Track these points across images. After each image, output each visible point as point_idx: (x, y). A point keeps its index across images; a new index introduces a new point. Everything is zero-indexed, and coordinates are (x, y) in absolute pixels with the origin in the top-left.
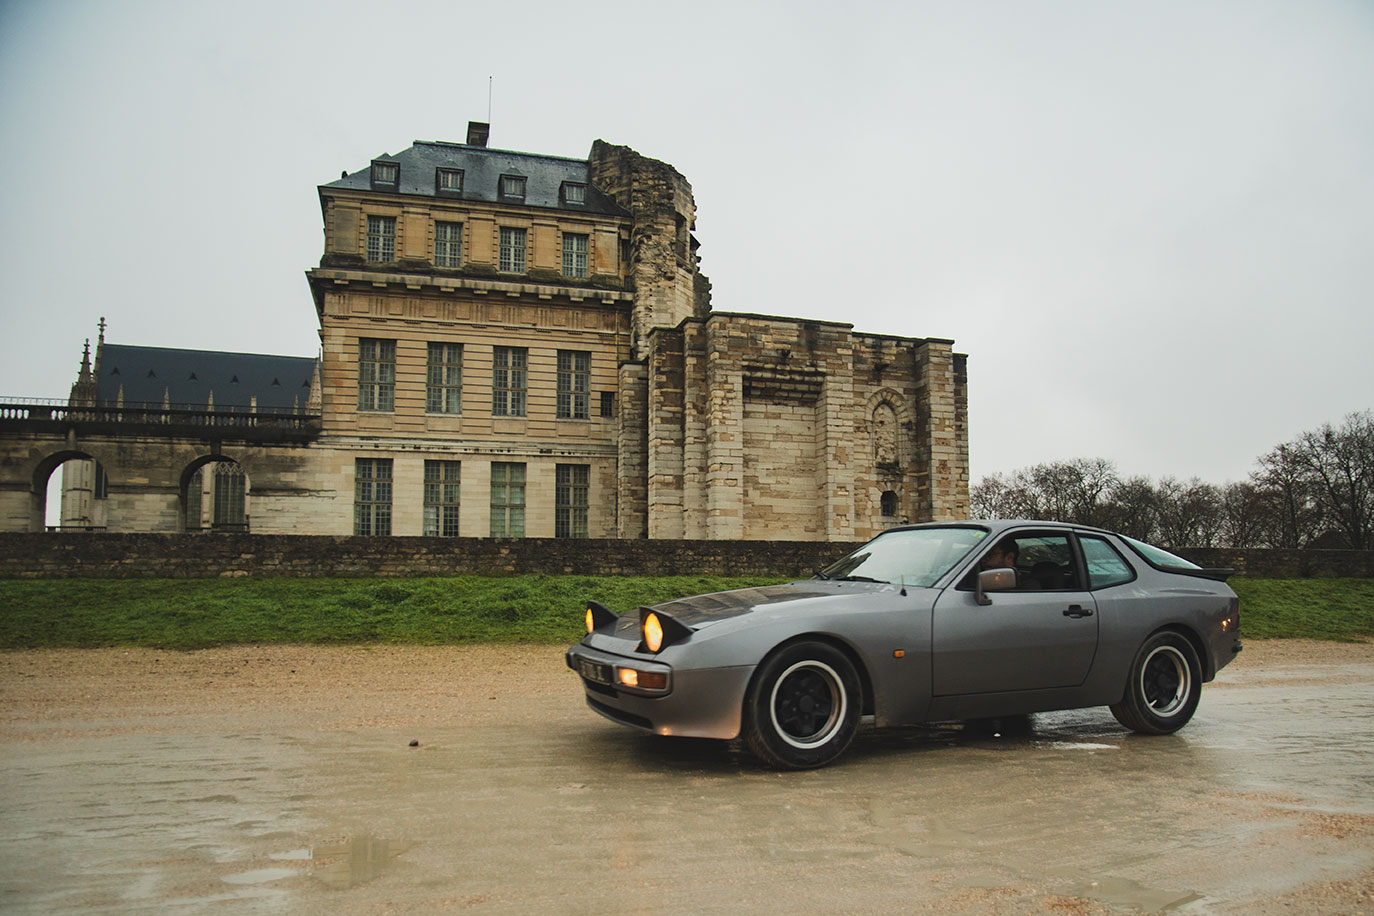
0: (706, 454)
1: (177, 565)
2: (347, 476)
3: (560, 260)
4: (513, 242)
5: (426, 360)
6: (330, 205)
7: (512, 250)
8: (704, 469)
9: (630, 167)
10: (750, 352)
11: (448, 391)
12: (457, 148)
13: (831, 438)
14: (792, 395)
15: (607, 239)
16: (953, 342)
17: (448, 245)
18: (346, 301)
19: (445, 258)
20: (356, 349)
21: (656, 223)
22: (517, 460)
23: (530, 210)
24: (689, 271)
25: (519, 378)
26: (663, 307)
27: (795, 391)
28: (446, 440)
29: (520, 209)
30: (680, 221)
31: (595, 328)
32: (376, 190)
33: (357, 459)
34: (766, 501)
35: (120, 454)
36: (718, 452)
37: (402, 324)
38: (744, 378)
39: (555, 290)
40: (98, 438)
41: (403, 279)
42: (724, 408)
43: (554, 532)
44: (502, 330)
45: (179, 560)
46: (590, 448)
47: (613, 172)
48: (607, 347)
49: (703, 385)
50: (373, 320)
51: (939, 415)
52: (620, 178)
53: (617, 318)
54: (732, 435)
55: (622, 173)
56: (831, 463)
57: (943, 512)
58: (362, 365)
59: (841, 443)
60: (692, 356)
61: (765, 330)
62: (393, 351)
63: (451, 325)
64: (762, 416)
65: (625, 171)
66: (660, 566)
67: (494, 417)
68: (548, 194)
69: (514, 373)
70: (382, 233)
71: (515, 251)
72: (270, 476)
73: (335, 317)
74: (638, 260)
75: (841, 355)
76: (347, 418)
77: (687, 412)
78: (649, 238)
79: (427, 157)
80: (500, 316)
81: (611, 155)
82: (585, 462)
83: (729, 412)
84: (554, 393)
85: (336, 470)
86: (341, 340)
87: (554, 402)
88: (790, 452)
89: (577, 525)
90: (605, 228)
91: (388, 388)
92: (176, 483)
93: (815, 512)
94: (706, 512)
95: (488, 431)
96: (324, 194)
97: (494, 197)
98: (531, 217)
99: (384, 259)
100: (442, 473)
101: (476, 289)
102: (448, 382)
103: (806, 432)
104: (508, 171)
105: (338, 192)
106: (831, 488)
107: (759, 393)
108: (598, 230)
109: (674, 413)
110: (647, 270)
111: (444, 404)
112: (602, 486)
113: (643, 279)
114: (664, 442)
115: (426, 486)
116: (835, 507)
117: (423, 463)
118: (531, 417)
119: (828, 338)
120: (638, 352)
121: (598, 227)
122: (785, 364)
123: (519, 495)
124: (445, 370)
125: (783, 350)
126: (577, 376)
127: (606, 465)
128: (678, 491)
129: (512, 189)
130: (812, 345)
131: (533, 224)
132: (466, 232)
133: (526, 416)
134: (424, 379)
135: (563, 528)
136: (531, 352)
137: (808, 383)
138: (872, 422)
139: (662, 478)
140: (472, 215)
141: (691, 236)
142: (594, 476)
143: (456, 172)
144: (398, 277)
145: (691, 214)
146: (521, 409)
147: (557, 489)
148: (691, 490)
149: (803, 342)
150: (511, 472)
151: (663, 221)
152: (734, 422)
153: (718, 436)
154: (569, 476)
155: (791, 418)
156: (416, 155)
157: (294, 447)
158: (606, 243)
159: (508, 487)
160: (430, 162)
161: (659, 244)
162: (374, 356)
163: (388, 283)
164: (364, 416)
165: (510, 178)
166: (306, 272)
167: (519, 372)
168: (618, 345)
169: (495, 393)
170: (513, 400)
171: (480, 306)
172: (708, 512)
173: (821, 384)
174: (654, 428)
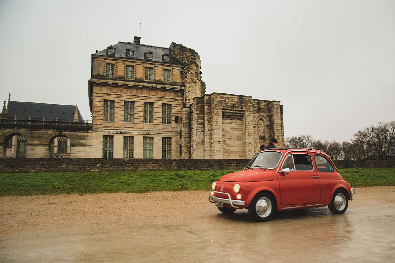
0: (211, 134)
1: (78, 168)
2: (100, 141)
3: (163, 77)
4: (149, 72)
5: (124, 106)
6: (95, 60)
7: (149, 74)
8: (211, 139)
9: (183, 50)
10: (224, 105)
11: (130, 116)
12: (131, 44)
13: (247, 129)
14: (235, 117)
15: (176, 71)
16: (280, 102)
17: (130, 72)
18: (100, 89)
19: (129, 76)
20: (103, 103)
21: (191, 67)
22: (151, 136)
23: (154, 62)
24: (199, 81)
25: (151, 112)
26: (193, 91)
28: (130, 130)
29: (151, 62)
30: (197, 66)
31: (173, 97)
32: (108, 56)
33: (103, 136)
35: (31, 134)
36: (215, 134)
37: (117, 95)
38: (222, 112)
39: (162, 86)
40: (24, 129)
41: (117, 82)
42: (217, 121)
43: (162, 157)
44: (146, 98)
45: (78, 166)
46: (172, 133)
47: (178, 52)
48: (177, 103)
49: (210, 114)
50: (108, 94)
51: (277, 123)
52: (180, 53)
53: (180, 94)
54: (219, 129)
55: (180, 52)
56: (247, 137)
58: (104, 108)
59: (250, 131)
60: (207, 105)
61: (228, 98)
62: (114, 103)
63: (131, 96)
64: (227, 123)
65: (181, 51)
66: (218, 167)
67: (144, 123)
68: (158, 58)
69: (149, 110)
70: (110, 68)
72: (77, 141)
73: (97, 93)
74: (186, 77)
75: (249, 106)
76: (100, 123)
77: (205, 122)
78: (189, 71)
79: (123, 46)
80: (145, 93)
81: (177, 47)
82: (171, 136)
83: (218, 122)
84: (161, 116)
85: (97, 139)
86: (98, 100)
87: (161, 118)
88: (235, 133)
89: (168, 155)
90: (176, 68)
91: (112, 114)
92: (48, 143)
93: (242, 151)
95: (142, 127)
96: (93, 57)
97: (143, 58)
98: (154, 64)
99: (111, 76)
100: (128, 140)
101: (139, 85)
102: (130, 113)
103: (239, 128)
104: (147, 51)
105: (98, 56)
106: (247, 144)
107: (226, 116)
108: (174, 69)
109: (201, 122)
110: (189, 80)
111: (129, 119)
112: (175, 144)
113: (187, 83)
114: (199, 131)
115: (124, 144)
116: (248, 149)
117: (123, 137)
118: (155, 123)
119: (245, 100)
120: (186, 104)
121: (174, 68)
122: (233, 108)
123: (151, 147)
124: (129, 109)
125: (233, 104)
126: (168, 111)
127: (177, 137)
128: (203, 145)
129: (148, 56)
130: (241, 103)
131: (155, 66)
132: (135, 68)
133: (152, 123)
134: (123, 112)
135: (164, 156)
136: (154, 104)
137: (240, 113)
138: (258, 125)
139: (198, 141)
140: (137, 64)
141: (200, 71)
142: (173, 141)
143: (132, 51)
144: (116, 82)
145: (200, 64)
146: (152, 121)
147: (163, 145)
148: (207, 145)
149: (239, 101)
150: (149, 139)
151: (193, 66)
152: (220, 125)
153: (215, 129)
154: (166, 140)
155: (235, 124)
156: (120, 46)
157: (84, 132)
158: (176, 72)
159: (148, 144)
160: (123, 48)
161: (192, 73)
162: (108, 105)
163: (113, 84)
164: (105, 123)
165: (148, 53)
166: (88, 80)
167: (151, 110)
168: (180, 102)
169: (144, 116)
170: (149, 118)
171: (140, 90)
172: (212, 151)
173: (244, 114)
174: (195, 126)
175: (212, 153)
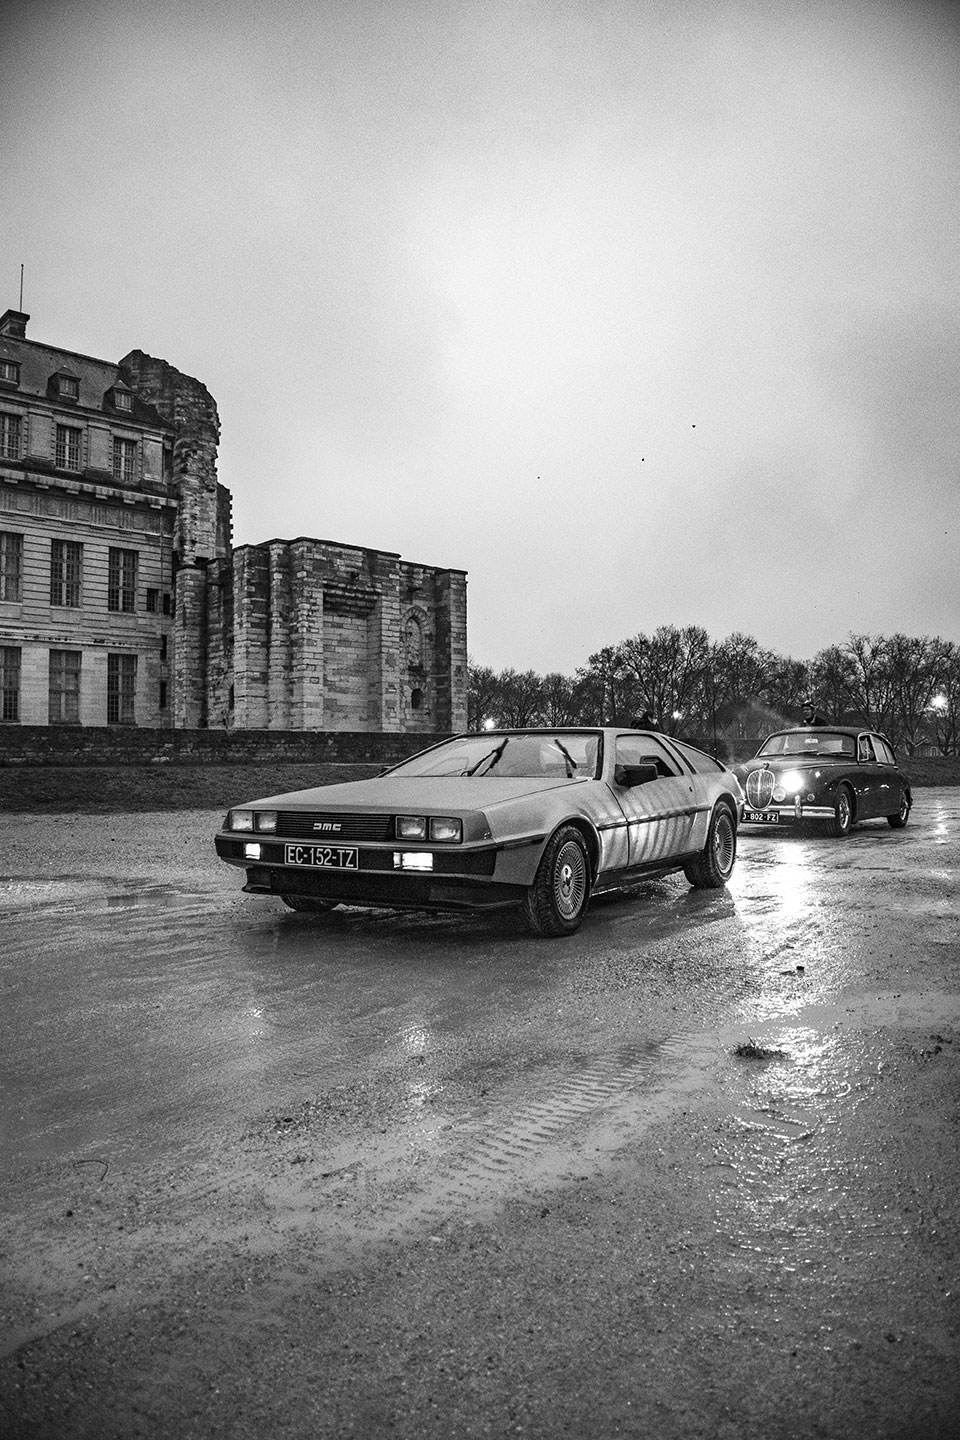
0: (291, 656)
3: (111, 463)
4: (67, 441)
7: (67, 448)
8: (289, 668)
9: (171, 382)
10: (329, 573)
11: (7, 579)
13: (386, 646)
14: (352, 609)
15: (153, 446)
16: (466, 573)
17: (6, 436)
19: (3, 448)
21: (201, 440)
22: (74, 648)
23: (84, 412)
25: (76, 568)
26: (205, 516)
27: (356, 606)
28: (7, 627)
29: (76, 410)
31: (142, 529)
34: (332, 695)
36: (306, 655)
38: (325, 595)
39: (111, 491)
42: (310, 618)
43: (106, 719)
44: (60, 525)
46: (138, 640)
47: (155, 384)
48: (153, 548)
49: (289, 597)
51: (456, 630)
52: (162, 391)
53: (163, 522)
54: (316, 642)
55: (164, 386)
56: (385, 667)
57: (458, 707)
59: (390, 650)
61: (339, 555)
63: (11, 515)
64: (334, 625)
65: (167, 385)
67: (52, 607)
68: (96, 396)
69: (68, 566)
71: (70, 449)
74: (184, 471)
75: (392, 579)
77: (273, 619)
78: (194, 451)
80: (58, 511)
81: (152, 367)
82: (133, 652)
83: (313, 622)
84: (106, 588)
87: (106, 595)
88: (349, 656)
89: (125, 710)
90: (151, 437)
93: (369, 705)
94: (292, 705)
95: (47, 620)
97: (45, 394)
98: (87, 419)
100: (2, 657)
101: (38, 484)
102: (7, 571)
103: (361, 640)
104: (60, 370)
106: (385, 686)
107: (331, 607)
108: (145, 438)
109: (260, 619)
110: (193, 481)
111: (3, 591)
112: (147, 675)
113: (189, 489)
114: (253, 644)
118: (85, 607)
119: (383, 565)
120: (185, 555)
121: (145, 436)
122: (353, 584)
123: (72, 682)
124: (4, 558)
125: (352, 573)
126: (124, 573)
127: (152, 656)
128: (263, 687)
129: (65, 388)
130: (372, 570)
131: (88, 426)
132: (24, 425)
133: (77, 607)
135: (113, 718)
136: (86, 547)
137: (366, 600)
138: (406, 634)
139: (249, 674)
140: (31, 410)
142: (141, 666)
143: (15, 365)
146: (76, 601)
147: (109, 677)
148: (277, 686)
149: (366, 568)
150: (67, 660)
151: (207, 438)
152: (317, 631)
153: (304, 641)
154: (118, 665)
155: (351, 628)
158: (152, 451)
159: (64, 673)
161: (202, 459)
165: (65, 377)
167: (73, 566)
168: (163, 547)
169: (52, 584)
170: (68, 591)
171: (39, 499)
172: (293, 704)
173: (376, 601)
174: (244, 631)
175: (293, 711)
